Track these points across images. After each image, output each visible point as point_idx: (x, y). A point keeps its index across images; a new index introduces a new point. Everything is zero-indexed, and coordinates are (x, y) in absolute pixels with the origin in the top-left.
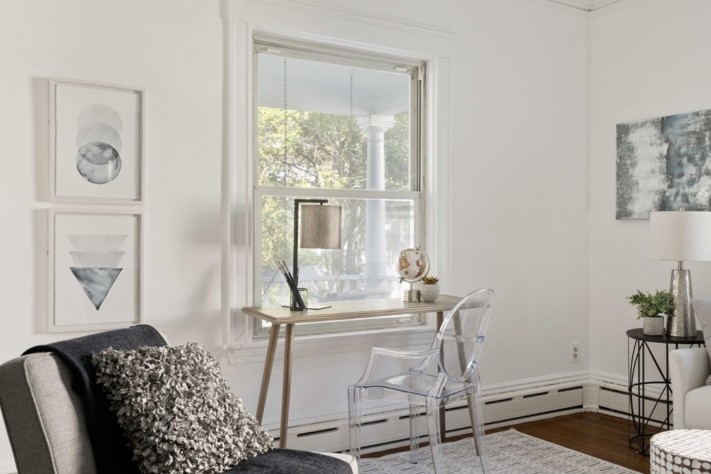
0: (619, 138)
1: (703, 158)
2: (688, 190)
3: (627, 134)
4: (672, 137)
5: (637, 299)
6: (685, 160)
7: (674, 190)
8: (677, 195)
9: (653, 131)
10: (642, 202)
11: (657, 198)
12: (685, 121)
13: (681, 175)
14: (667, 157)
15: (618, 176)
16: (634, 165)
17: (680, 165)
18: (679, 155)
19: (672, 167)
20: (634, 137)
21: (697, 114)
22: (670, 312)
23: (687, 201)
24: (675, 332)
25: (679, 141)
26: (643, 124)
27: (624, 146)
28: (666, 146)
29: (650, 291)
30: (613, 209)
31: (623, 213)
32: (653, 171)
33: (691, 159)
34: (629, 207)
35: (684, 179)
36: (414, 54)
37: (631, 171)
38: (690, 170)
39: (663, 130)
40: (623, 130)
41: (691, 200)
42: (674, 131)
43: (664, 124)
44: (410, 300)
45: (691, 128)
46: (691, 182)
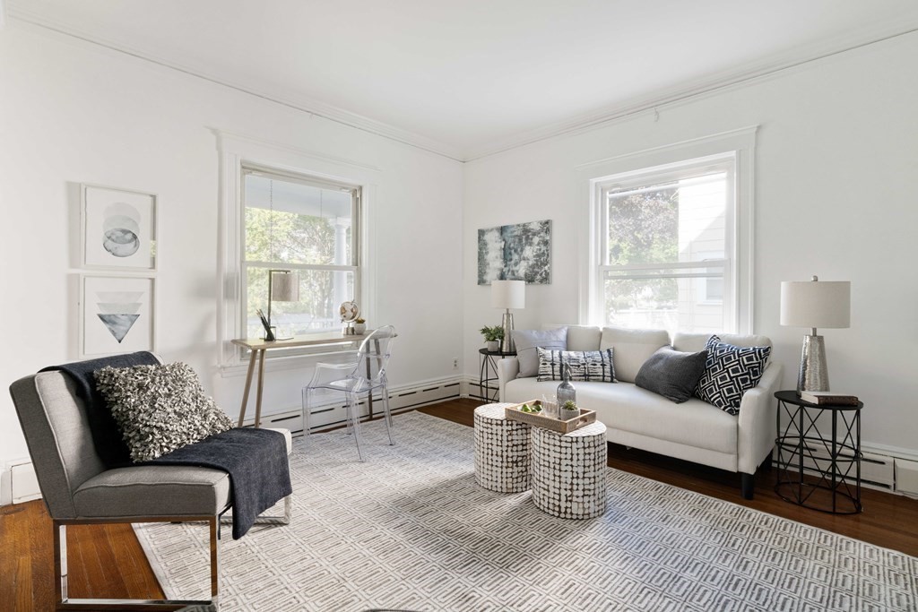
0: (479, 238)
1: (522, 251)
2: (515, 269)
3: (483, 235)
4: (506, 238)
5: (485, 331)
6: (513, 251)
7: (507, 268)
8: (509, 271)
9: (497, 234)
10: (492, 275)
11: (499, 273)
12: (512, 229)
13: (511, 260)
14: (504, 249)
15: (479, 259)
16: (487, 253)
17: (510, 254)
18: (510, 248)
19: (506, 255)
20: (487, 237)
21: (519, 225)
22: (502, 338)
23: (514, 275)
24: (504, 350)
25: (510, 240)
26: (492, 230)
27: (482, 242)
28: (503, 243)
29: (492, 326)
30: (476, 279)
31: (481, 282)
32: (497, 257)
33: (516, 251)
34: (485, 278)
35: (513, 262)
37: (485, 257)
38: (515, 257)
39: (502, 234)
40: (481, 233)
41: (516, 274)
42: (507, 234)
43: (502, 230)
45: (516, 233)
46: (516, 264)
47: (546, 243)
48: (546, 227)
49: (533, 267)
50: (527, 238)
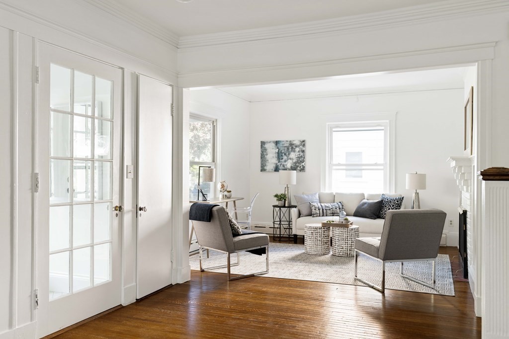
0: (262, 146)
1: (289, 154)
2: (284, 163)
3: (264, 144)
4: (279, 147)
5: (276, 196)
6: (283, 154)
7: (280, 163)
8: (281, 165)
9: (274, 145)
10: (270, 166)
11: (274, 165)
12: (283, 143)
13: (282, 159)
14: (278, 153)
15: (261, 158)
16: (267, 154)
17: (282, 156)
18: (282, 153)
19: (279, 156)
20: (266, 146)
21: (287, 141)
22: (285, 200)
23: (284, 167)
24: (286, 205)
25: (282, 149)
26: (270, 142)
27: (263, 148)
28: (277, 150)
29: (279, 194)
30: (260, 168)
31: (263, 170)
32: (273, 157)
33: (285, 154)
34: (265, 168)
35: (283, 160)
36: (214, 117)
37: (266, 156)
38: (285, 158)
39: (276, 145)
40: (263, 143)
41: (285, 166)
42: (280, 145)
43: (277, 143)
44: (223, 198)
45: (285, 145)
46: (285, 161)
47: (303, 151)
48: (303, 143)
49: (295, 163)
50: (292, 148)
